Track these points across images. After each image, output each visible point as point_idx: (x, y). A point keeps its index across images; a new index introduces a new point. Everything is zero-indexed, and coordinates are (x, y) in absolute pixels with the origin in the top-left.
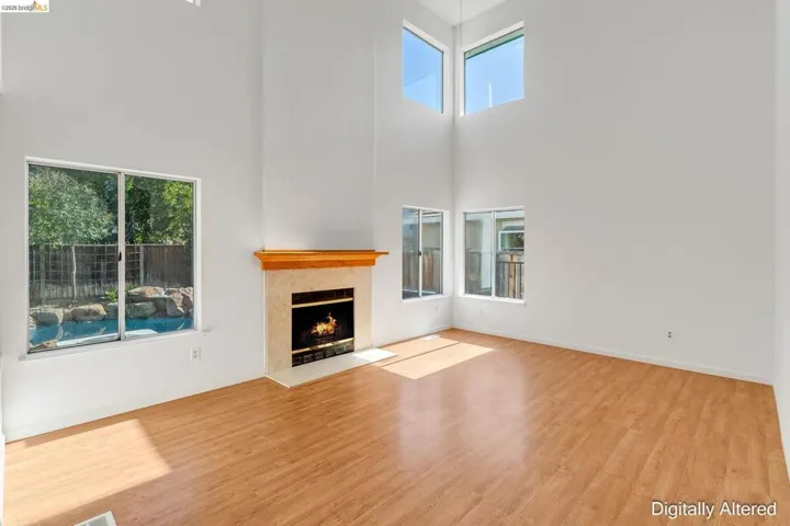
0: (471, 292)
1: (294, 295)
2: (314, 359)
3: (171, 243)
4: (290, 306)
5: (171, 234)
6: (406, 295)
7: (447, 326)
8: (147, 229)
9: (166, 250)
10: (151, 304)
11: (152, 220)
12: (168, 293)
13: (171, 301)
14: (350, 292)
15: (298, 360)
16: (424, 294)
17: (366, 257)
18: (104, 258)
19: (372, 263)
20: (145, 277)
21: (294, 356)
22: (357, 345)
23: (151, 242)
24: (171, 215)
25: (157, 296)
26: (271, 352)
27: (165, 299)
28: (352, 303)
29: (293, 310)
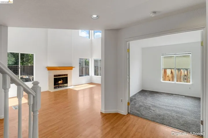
0: (96, 75)
1: (54, 75)
2: (59, 88)
3: (30, 65)
4: (53, 78)
5: (30, 63)
6: (80, 76)
7: (90, 82)
8: (23, 61)
9: (28, 67)
10: (25, 80)
11: (25, 59)
12: (29, 77)
13: (30, 79)
14: (67, 75)
15: (55, 88)
16: (85, 76)
17: (71, 68)
18: (12, 69)
19: (72, 69)
20: (23, 73)
21: (54, 87)
22: (68, 85)
23: (24, 65)
24: (30, 58)
25: (26, 78)
26: (49, 86)
27: (28, 79)
28: (67, 77)
29: (54, 78)
